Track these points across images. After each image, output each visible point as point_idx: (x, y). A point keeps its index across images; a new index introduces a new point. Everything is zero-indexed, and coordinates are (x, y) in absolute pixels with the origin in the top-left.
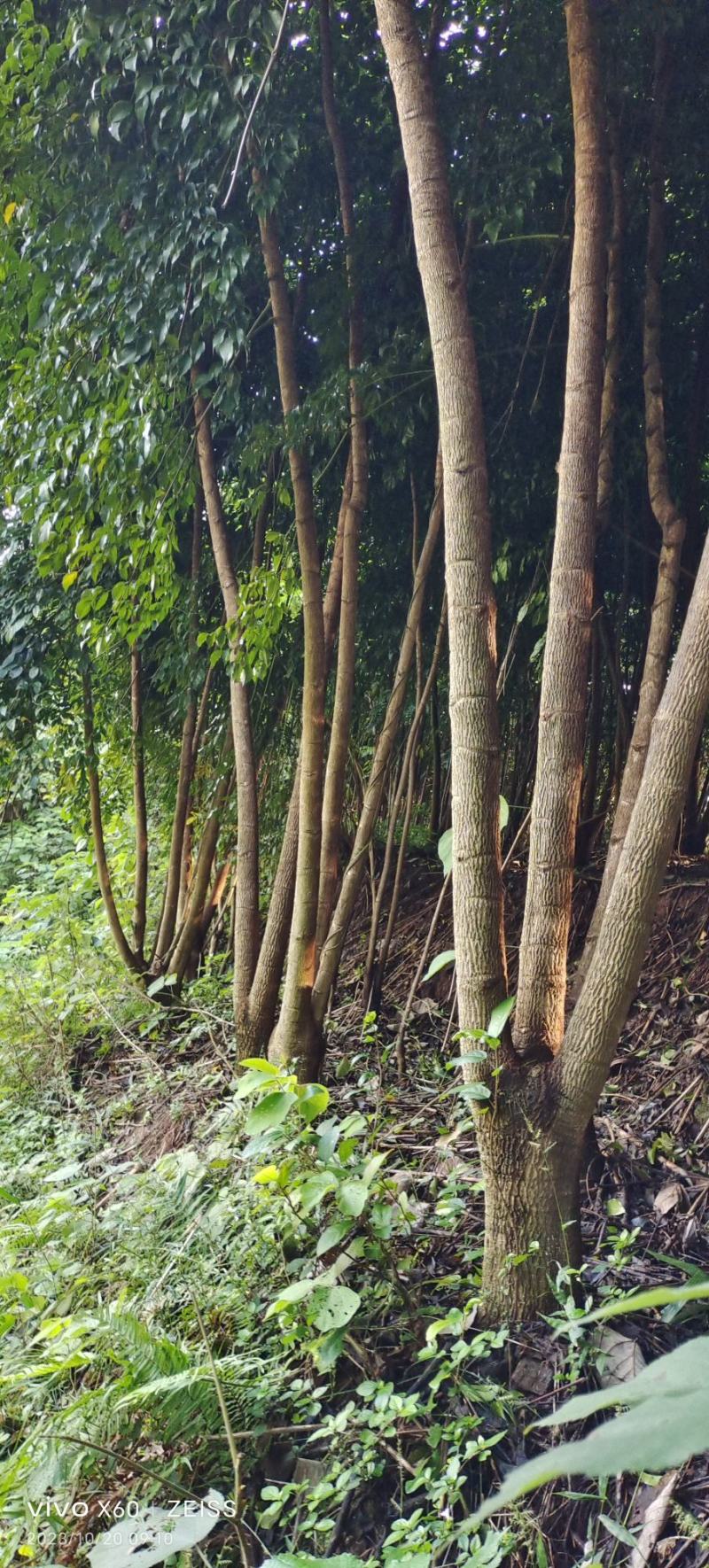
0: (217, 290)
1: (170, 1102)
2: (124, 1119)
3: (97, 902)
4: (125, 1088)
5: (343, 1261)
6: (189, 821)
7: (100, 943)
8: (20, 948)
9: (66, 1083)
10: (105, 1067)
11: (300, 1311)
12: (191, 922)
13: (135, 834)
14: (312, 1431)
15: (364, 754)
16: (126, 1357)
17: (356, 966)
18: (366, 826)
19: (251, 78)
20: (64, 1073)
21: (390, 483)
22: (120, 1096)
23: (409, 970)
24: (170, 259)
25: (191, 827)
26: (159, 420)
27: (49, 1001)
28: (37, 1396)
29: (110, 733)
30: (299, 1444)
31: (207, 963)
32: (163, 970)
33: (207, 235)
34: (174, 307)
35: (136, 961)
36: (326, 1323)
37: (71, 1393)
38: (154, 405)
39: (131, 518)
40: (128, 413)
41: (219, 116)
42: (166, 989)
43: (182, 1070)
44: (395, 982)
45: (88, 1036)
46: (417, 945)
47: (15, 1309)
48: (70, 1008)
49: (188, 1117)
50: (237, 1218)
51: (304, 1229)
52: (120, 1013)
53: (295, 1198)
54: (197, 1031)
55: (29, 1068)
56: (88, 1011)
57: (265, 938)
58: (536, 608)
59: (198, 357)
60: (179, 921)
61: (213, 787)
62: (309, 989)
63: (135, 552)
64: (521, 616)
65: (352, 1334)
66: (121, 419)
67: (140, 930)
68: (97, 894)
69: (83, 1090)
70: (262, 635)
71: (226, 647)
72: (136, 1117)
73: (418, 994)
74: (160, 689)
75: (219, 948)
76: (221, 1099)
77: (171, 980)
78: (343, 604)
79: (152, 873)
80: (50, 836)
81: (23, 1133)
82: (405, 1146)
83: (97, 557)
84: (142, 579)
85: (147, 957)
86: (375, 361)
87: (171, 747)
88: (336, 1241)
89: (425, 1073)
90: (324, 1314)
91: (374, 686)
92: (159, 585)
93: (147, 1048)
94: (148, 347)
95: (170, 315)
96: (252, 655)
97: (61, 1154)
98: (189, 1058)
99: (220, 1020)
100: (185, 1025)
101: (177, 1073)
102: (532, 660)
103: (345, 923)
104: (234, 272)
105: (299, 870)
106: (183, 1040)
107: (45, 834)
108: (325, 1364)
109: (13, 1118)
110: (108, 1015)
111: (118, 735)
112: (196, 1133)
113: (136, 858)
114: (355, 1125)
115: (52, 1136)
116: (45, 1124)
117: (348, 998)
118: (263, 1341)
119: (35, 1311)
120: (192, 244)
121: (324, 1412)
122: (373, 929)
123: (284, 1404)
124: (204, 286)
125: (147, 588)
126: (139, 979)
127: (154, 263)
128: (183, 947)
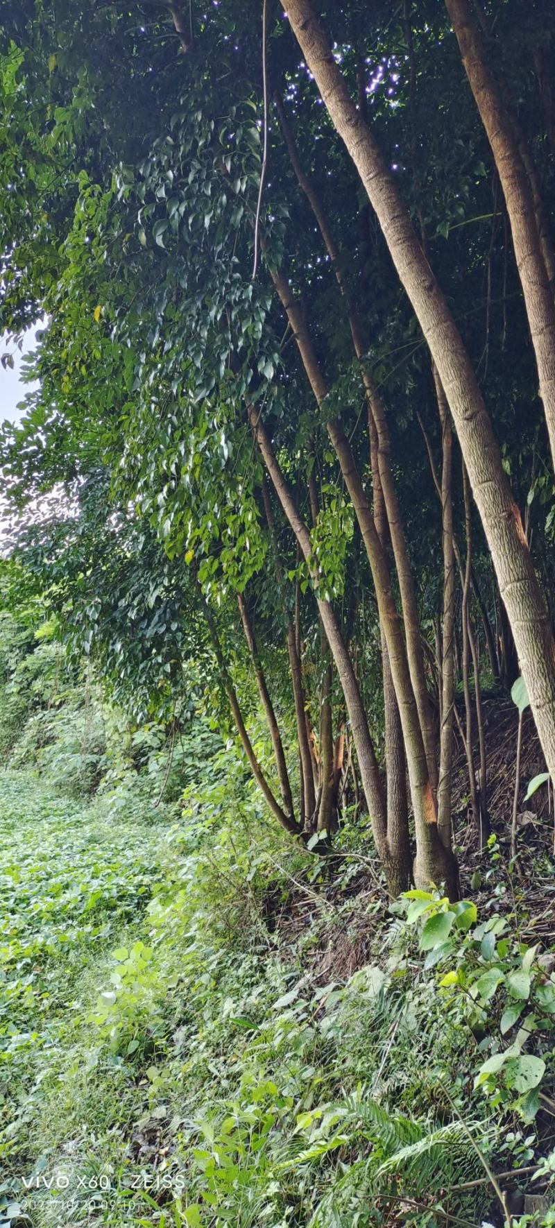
0: (254, 330)
1: (345, 929)
2: (313, 949)
3: (250, 783)
4: (308, 924)
5: (522, 1036)
6: (306, 708)
7: (261, 815)
8: (200, 828)
9: (262, 927)
10: (288, 911)
11: (498, 1079)
12: (327, 786)
13: (269, 725)
14: (531, 1173)
15: (426, 627)
16: (374, 1135)
17: (461, 797)
18: (448, 689)
19: (246, 178)
20: (260, 921)
21: (403, 424)
22: (306, 931)
23: (505, 792)
24: (216, 317)
25: (308, 712)
26: (231, 430)
27: (236, 866)
28: (307, 1174)
29: (234, 655)
30: (522, 1184)
31: (344, 815)
32: (314, 828)
33: (238, 294)
34: (226, 349)
35: (292, 824)
36: (523, 1086)
37: (330, 1169)
38: (225, 421)
39: (223, 503)
40: (208, 431)
41: (229, 210)
42: (320, 842)
43: (348, 904)
44: (496, 803)
45: (269, 889)
46: (507, 770)
47: (273, 1109)
48: (253, 870)
49: (363, 940)
50: (430, 1014)
51: (485, 1015)
52: (289, 866)
53: (474, 992)
54: (352, 871)
55: (232, 921)
56: (265, 869)
57: (389, 789)
58: (541, 490)
59: (249, 380)
60: (317, 789)
61: (320, 679)
62: (434, 824)
63: (230, 524)
64: (530, 499)
65: (542, 1091)
66: (205, 436)
67: (288, 799)
68: (248, 776)
69: (277, 932)
70: (334, 563)
71: (309, 578)
72: (322, 946)
73: (519, 811)
74: (263, 616)
75: (350, 802)
76: (384, 921)
77: (323, 835)
78: (391, 525)
79: (285, 752)
80: (203, 739)
81: (241, 972)
82: (542, 934)
83: (205, 536)
84: (240, 543)
85: (299, 819)
86: (378, 346)
87: (279, 655)
88: (515, 1020)
89: (541, 872)
90: (520, 1079)
91: (424, 577)
92: (253, 544)
93: (317, 890)
94: (213, 382)
95: (223, 357)
96: (330, 579)
97: (273, 984)
98: (350, 892)
99: (368, 859)
100: (342, 868)
101: (345, 906)
102: (547, 531)
103: (450, 767)
104: (263, 315)
105: (405, 733)
106: (343, 879)
107: (198, 739)
108: (528, 1118)
109: (230, 962)
110: (282, 871)
111: (239, 656)
112: (373, 951)
113: (272, 744)
114: (497, 925)
115: (263, 971)
116: (255, 962)
117: (462, 823)
118: (474, 1107)
119: (287, 1109)
120: (229, 303)
121: (537, 1157)
122: (469, 764)
123: (503, 1154)
124: (244, 330)
125: (244, 548)
126: (298, 839)
127: (205, 323)
128: (324, 807)
